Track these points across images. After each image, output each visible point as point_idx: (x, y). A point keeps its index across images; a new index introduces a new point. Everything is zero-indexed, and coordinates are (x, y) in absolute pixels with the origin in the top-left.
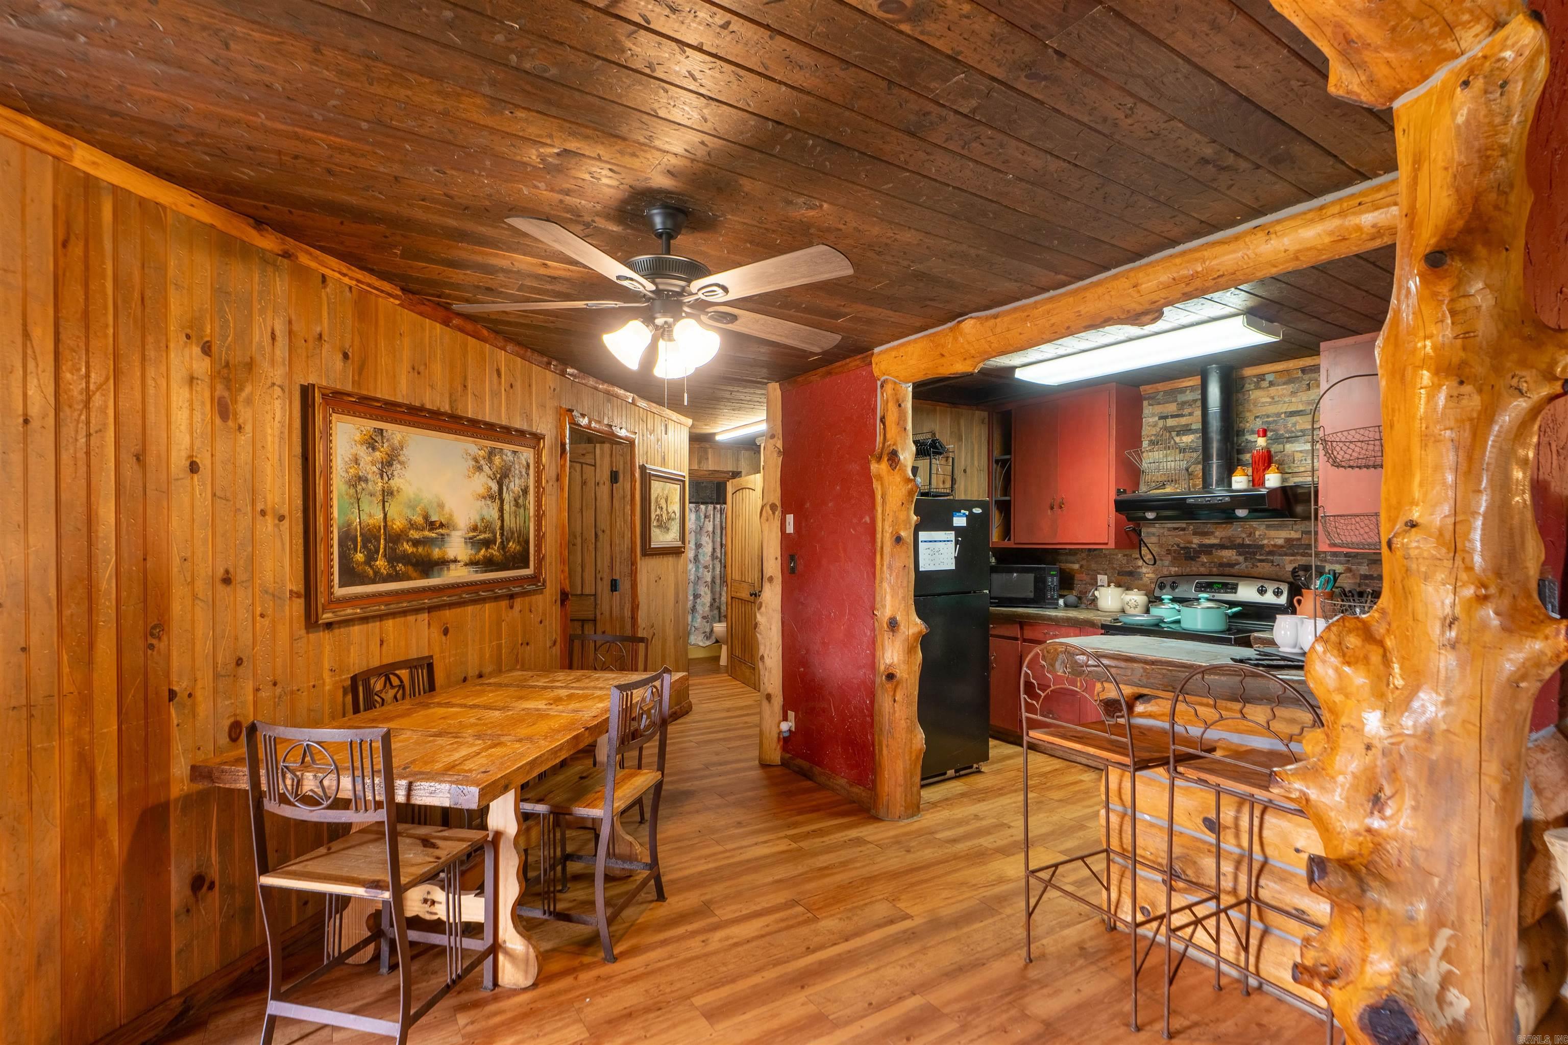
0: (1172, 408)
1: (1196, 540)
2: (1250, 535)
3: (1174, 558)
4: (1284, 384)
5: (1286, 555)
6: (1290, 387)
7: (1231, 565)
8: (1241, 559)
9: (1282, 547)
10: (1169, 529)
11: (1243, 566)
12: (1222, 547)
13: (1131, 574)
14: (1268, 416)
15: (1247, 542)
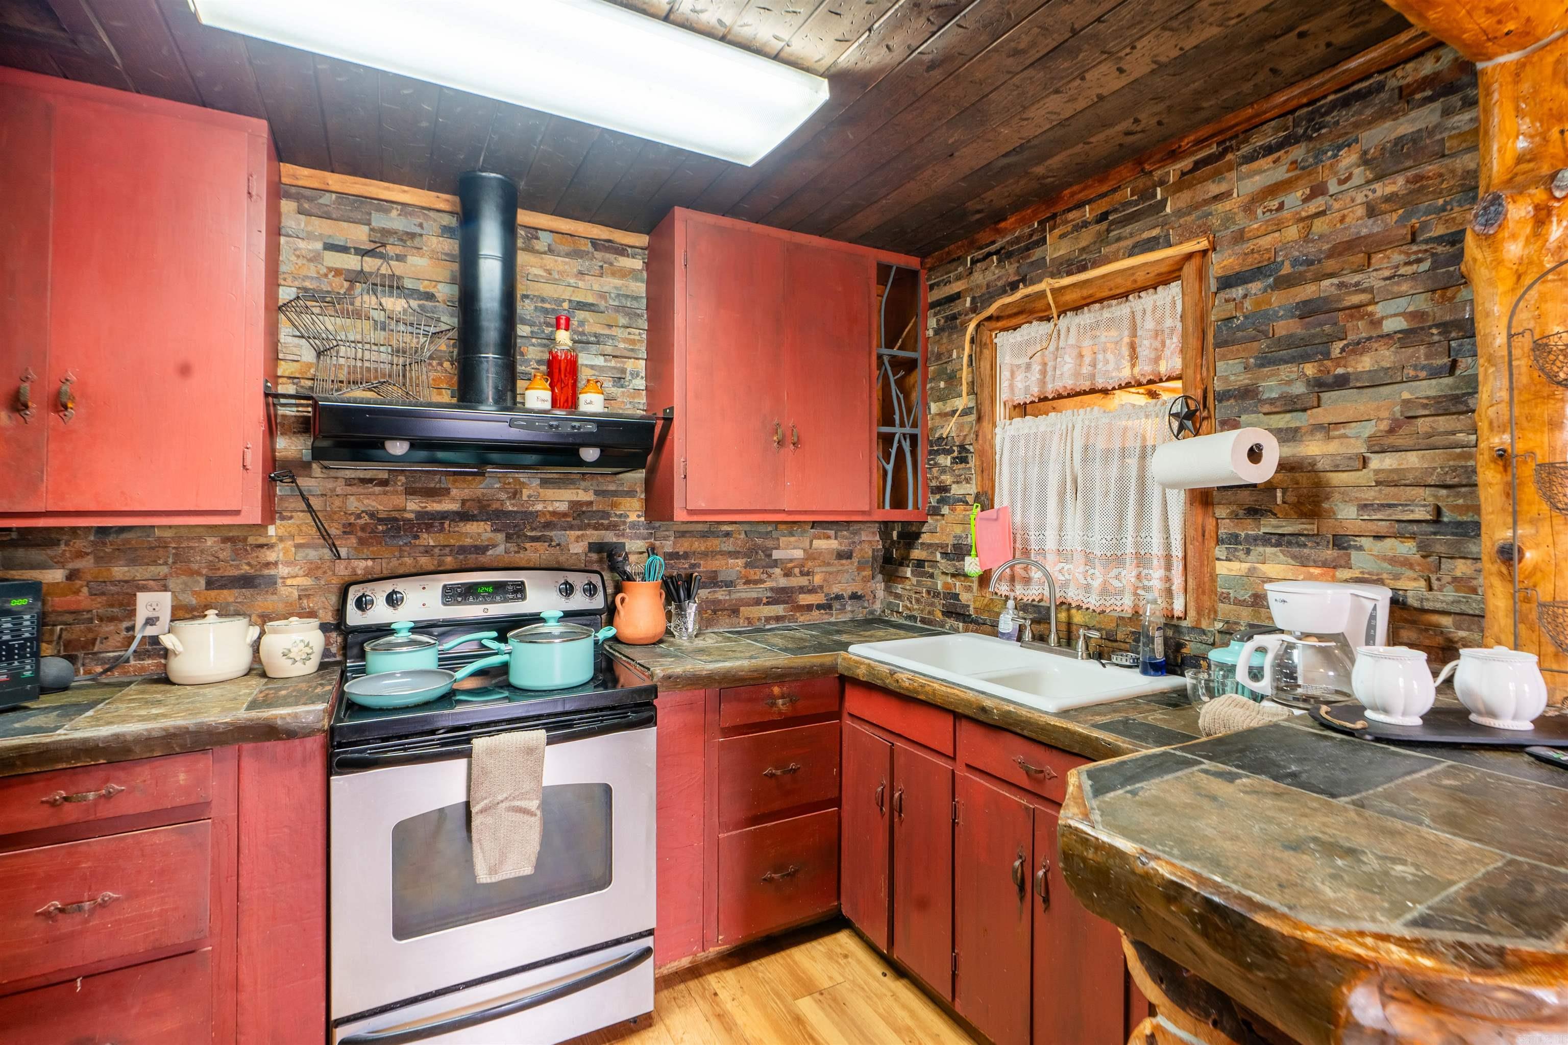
0: (359, 235)
1: (413, 505)
2: (515, 494)
3: (362, 542)
4: (568, 255)
5: (571, 528)
6: (576, 265)
7: (481, 550)
8: (501, 537)
9: (565, 515)
10: (349, 482)
11: (500, 549)
12: (464, 516)
13: (247, 582)
14: (543, 300)
15: (509, 507)
